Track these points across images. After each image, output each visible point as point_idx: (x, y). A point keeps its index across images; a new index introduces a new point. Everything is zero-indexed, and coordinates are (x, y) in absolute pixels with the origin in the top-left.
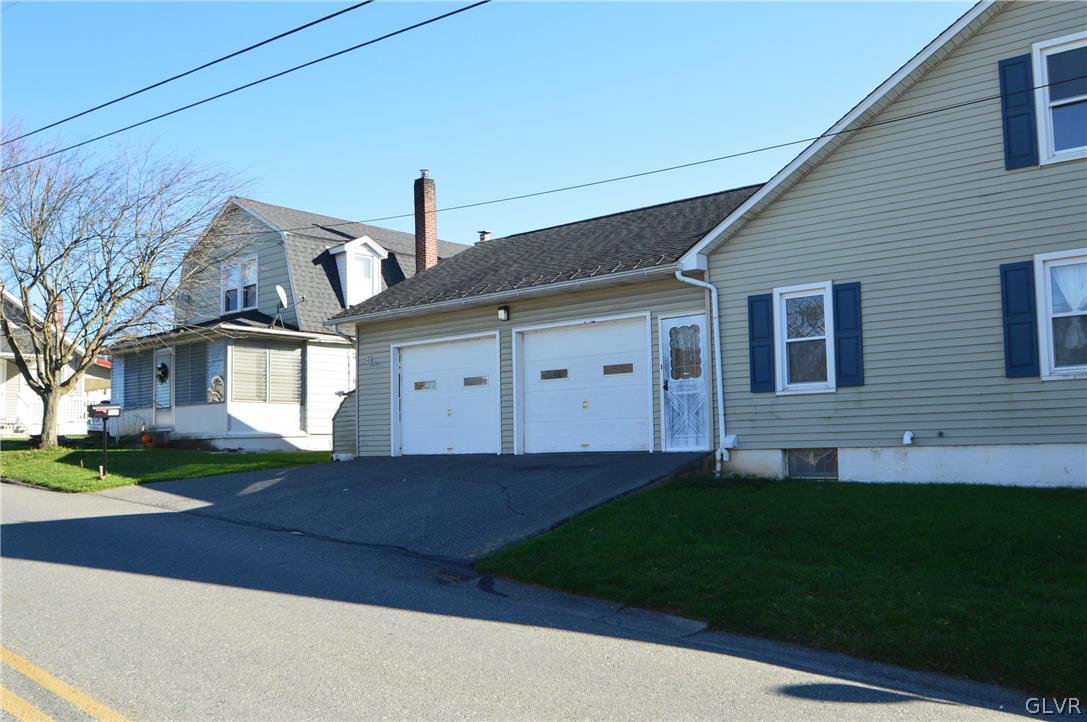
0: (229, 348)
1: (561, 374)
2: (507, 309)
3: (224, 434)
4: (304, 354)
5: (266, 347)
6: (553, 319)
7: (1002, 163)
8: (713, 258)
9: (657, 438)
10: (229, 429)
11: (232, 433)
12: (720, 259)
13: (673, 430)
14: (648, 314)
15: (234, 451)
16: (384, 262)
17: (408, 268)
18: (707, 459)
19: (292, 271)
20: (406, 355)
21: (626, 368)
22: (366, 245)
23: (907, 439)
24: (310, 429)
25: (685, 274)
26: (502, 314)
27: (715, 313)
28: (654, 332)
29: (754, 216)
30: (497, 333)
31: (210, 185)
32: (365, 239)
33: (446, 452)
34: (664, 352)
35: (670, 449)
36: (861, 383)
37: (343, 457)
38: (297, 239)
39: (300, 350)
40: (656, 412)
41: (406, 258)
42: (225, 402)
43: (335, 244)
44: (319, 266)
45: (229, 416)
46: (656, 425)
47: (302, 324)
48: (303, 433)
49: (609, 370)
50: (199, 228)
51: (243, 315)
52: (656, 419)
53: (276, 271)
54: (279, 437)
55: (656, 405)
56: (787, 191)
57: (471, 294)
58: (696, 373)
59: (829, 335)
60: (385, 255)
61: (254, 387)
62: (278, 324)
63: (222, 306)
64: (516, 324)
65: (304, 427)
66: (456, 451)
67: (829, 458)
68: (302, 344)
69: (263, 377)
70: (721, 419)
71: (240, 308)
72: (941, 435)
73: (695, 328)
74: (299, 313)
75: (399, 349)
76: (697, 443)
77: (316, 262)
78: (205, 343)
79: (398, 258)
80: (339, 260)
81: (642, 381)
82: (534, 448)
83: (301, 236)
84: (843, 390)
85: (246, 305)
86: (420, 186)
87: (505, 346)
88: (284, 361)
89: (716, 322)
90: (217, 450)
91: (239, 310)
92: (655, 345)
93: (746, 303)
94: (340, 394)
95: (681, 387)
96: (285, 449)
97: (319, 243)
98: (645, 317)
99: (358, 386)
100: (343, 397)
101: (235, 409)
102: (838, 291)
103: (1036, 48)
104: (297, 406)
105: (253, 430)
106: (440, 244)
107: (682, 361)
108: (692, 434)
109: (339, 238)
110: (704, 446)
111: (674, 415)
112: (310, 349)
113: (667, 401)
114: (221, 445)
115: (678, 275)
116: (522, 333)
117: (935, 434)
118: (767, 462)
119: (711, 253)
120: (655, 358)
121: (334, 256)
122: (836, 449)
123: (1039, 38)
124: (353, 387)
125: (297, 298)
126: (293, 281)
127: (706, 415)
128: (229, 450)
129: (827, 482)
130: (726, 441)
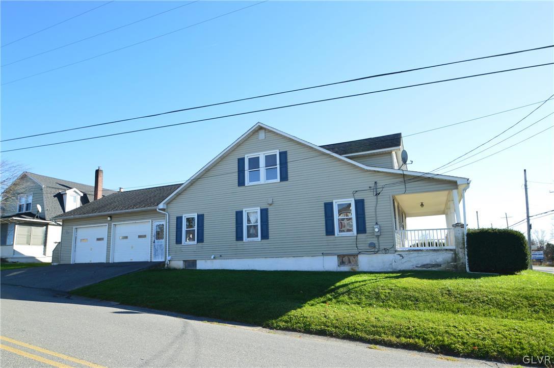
0: (16, 226)
1: (126, 237)
2: (111, 217)
3: (11, 256)
4: (47, 229)
5: (31, 226)
6: (124, 221)
7: (237, 185)
8: (168, 205)
9: (151, 257)
10: (14, 254)
11: (14, 256)
12: (171, 205)
13: (155, 255)
14: (151, 220)
15: (15, 262)
16: (81, 197)
17: (91, 199)
18: (163, 263)
19: (45, 199)
20: (79, 230)
21: (145, 236)
22: (75, 191)
23: (212, 258)
24: (47, 255)
25: (159, 209)
26: (109, 219)
27: (168, 221)
28: (152, 226)
29: (179, 194)
30: (107, 224)
31: (13, 169)
32: (75, 189)
33: (89, 262)
34: (154, 232)
35: (154, 261)
36: (203, 242)
37: (55, 264)
38: (48, 188)
39: (45, 227)
40: (151, 249)
41: (91, 196)
42: (13, 245)
43: (63, 190)
44: (56, 198)
45: (14, 250)
46: (151, 253)
47: (47, 217)
48: (44, 256)
49: (140, 237)
50: (9, 183)
51: (25, 214)
52: (151, 251)
53: (39, 198)
54: (34, 258)
55: (151, 247)
56: (188, 188)
57: (99, 212)
58: (162, 238)
59: (196, 228)
60: (82, 195)
61: (26, 240)
62: (37, 218)
63: (18, 210)
64: (113, 222)
65: (45, 254)
66: (92, 262)
67: (194, 263)
68: (47, 225)
69: (29, 236)
70: (167, 252)
71: (24, 211)
72: (221, 256)
73: (163, 225)
74: (46, 214)
75: (76, 228)
76: (162, 259)
77: (55, 196)
78: (7, 224)
79: (88, 196)
80: (64, 196)
81: (148, 240)
82: (117, 261)
83: (50, 187)
84: (198, 244)
85: (27, 210)
86: (97, 172)
87: (109, 228)
88: (38, 231)
89: (168, 224)
90: (8, 262)
91: (24, 212)
92: (152, 230)
93: (176, 218)
94: (55, 243)
95: (158, 242)
96: (36, 262)
97: (56, 190)
98: (149, 221)
99: (62, 240)
100: (57, 244)
101: (17, 248)
102: (198, 216)
103: (246, 156)
104: (43, 247)
105: (23, 255)
106: (104, 190)
107: (159, 235)
108: (160, 256)
109: (66, 188)
110: (163, 260)
111: (156, 250)
112: (49, 226)
113: (154, 246)
114: (10, 260)
115: (157, 209)
116: (115, 225)
117: (219, 256)
118: (179, 264)
119: (168, 203)
120: (152, 233)
121: (62, 194)
122: (196, 260)
123: (247, 153)
124: (59, 240)
125: (46, 209)
126: (45, 203)
127: (164, 250)
128: (13, 262)
129: (192, 270)
130: (168, 258)
